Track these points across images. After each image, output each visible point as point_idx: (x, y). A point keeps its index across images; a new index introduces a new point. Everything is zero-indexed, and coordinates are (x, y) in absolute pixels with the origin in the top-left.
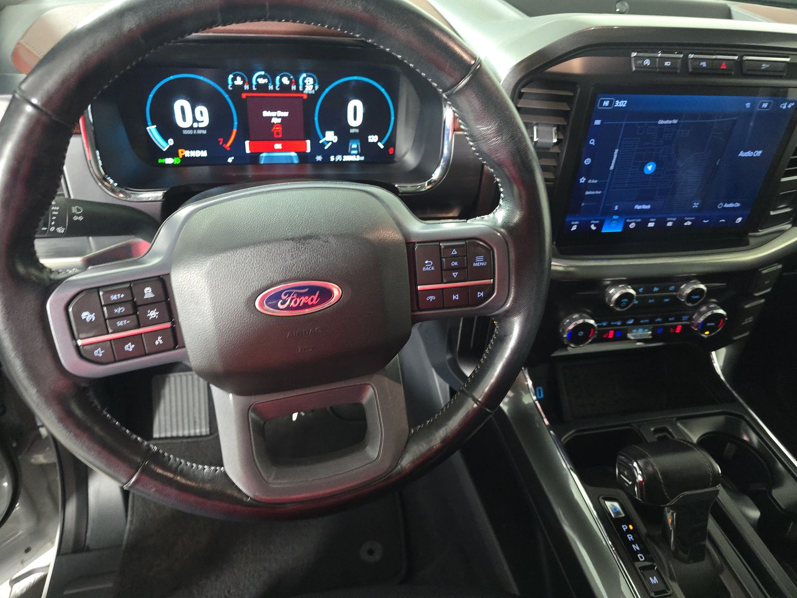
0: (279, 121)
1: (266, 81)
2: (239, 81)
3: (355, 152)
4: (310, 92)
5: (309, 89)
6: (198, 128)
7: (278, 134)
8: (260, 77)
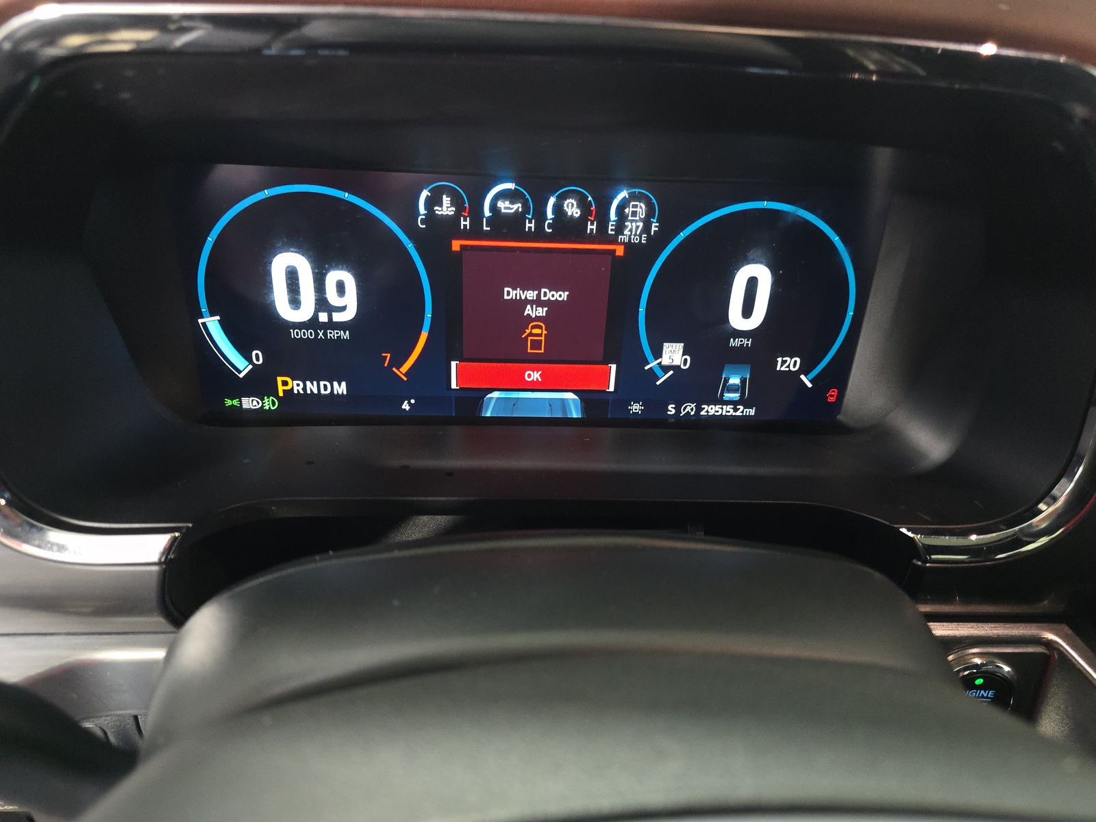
0: (541, 312)
1: (518, 206)
2: (446, 208)
3: (735, 396)
4: (636, 240)
5: (633, 230)
6: (331, 325)
7: (536, 345)
8: (502, 195)
